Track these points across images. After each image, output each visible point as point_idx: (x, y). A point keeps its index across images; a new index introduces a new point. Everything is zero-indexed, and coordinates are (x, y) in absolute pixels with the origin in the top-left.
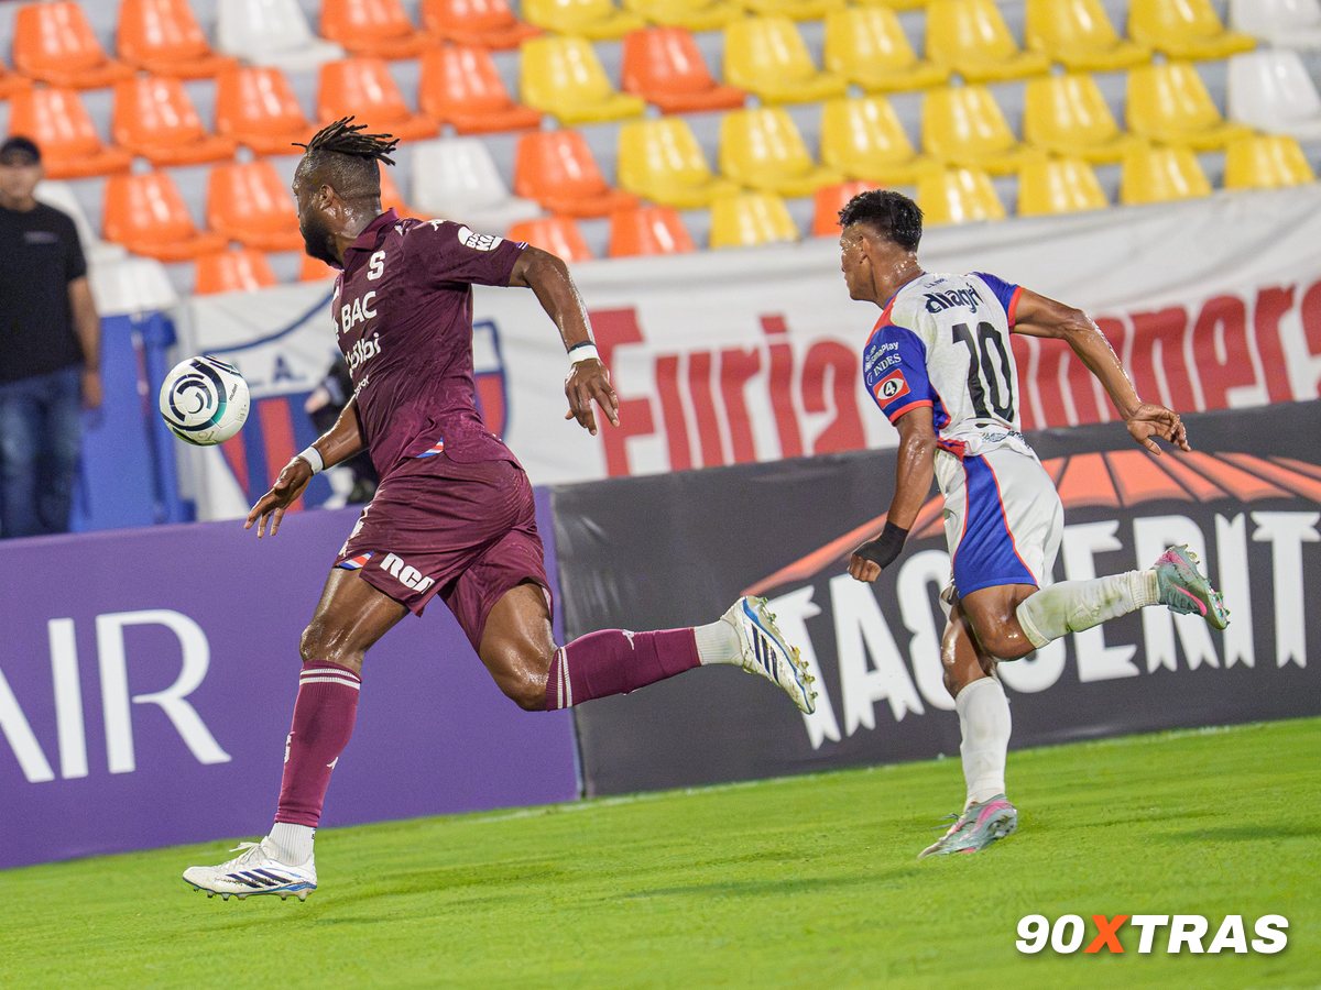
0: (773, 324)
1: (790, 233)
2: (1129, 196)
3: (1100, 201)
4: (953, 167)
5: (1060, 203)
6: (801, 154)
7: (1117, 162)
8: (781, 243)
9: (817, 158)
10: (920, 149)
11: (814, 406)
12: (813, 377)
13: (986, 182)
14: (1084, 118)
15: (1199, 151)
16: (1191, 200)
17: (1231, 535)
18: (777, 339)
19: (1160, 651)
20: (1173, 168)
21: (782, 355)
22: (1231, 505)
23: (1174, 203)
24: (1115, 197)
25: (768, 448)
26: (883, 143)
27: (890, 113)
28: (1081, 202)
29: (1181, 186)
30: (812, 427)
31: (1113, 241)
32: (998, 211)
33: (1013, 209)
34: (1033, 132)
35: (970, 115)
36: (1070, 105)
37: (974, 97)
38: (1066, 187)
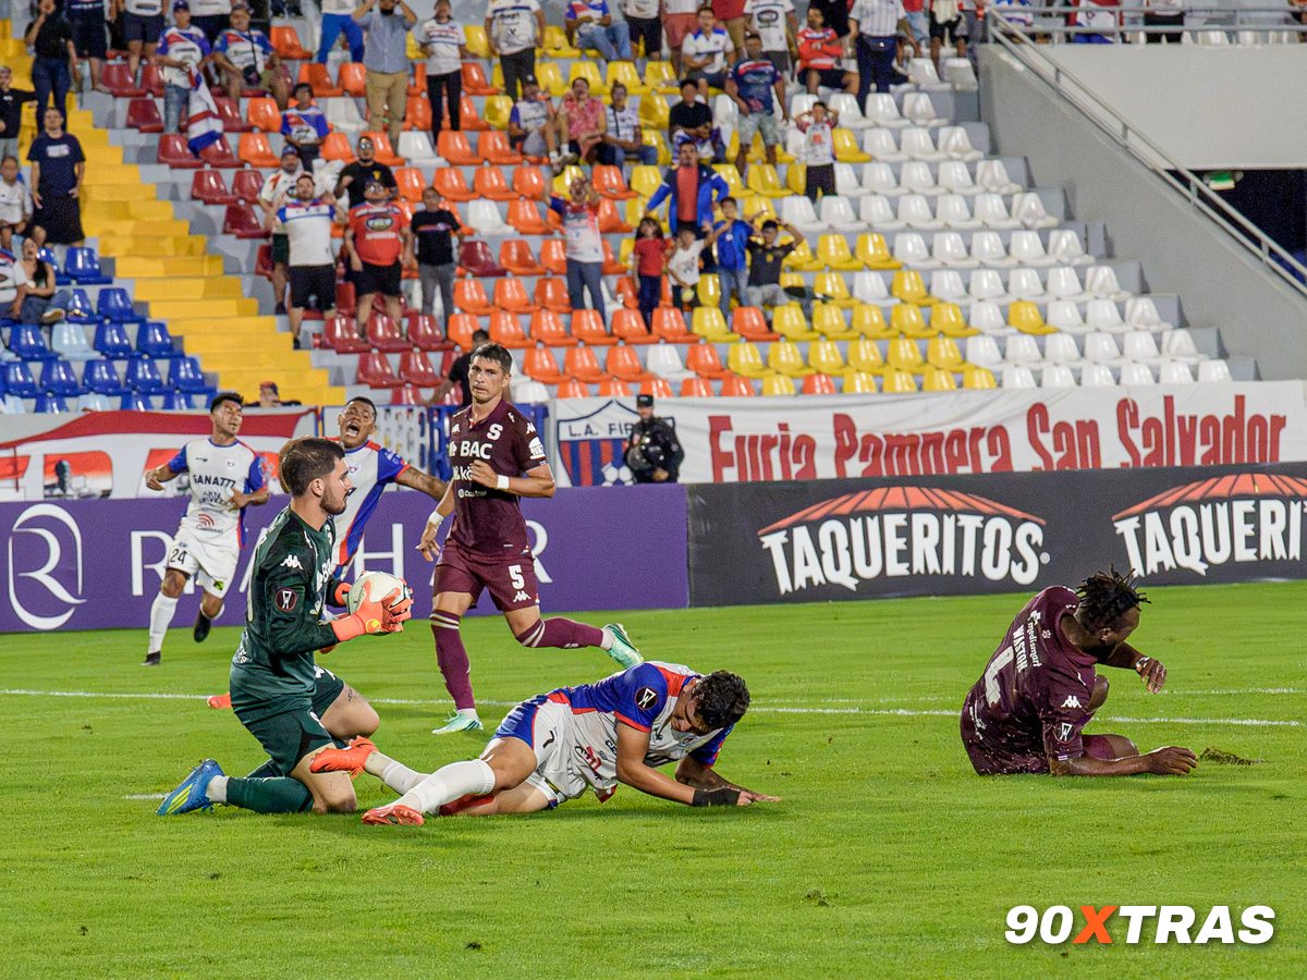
0: (783, 427)
1: (793, 392)
2: (925, 387)
3: (915, 389)
4: (859, 371)
5: (899, 388)
6: (800, 361)
7: (922, 375)
8: (789, 395)
9: (807, 364)
10: (846, 363)
11: (797, 461)
12: (797, 450)
13: (871, 377)
14: (911, 356)
15: (954, 373)
16: (950, 391)
17: (949, 522)
18: (784, 433)
19: (918, 566)
20: (943, 378)
21: (786, 439)
22: (950, 511)
23: (943, 392)
24: (920, 388)
25: (777, 475)
26: (832, 359)
27: (835, 347)
28: (907, 388)
29: (946, 386)
30: (795, 468)
31: (917, 405)
32: (875, 390)
33: (881, 389)
34: (890, 359)
35: (867, 351)
36: (906, 350)
37: (868, 344)
38: (902, 382)
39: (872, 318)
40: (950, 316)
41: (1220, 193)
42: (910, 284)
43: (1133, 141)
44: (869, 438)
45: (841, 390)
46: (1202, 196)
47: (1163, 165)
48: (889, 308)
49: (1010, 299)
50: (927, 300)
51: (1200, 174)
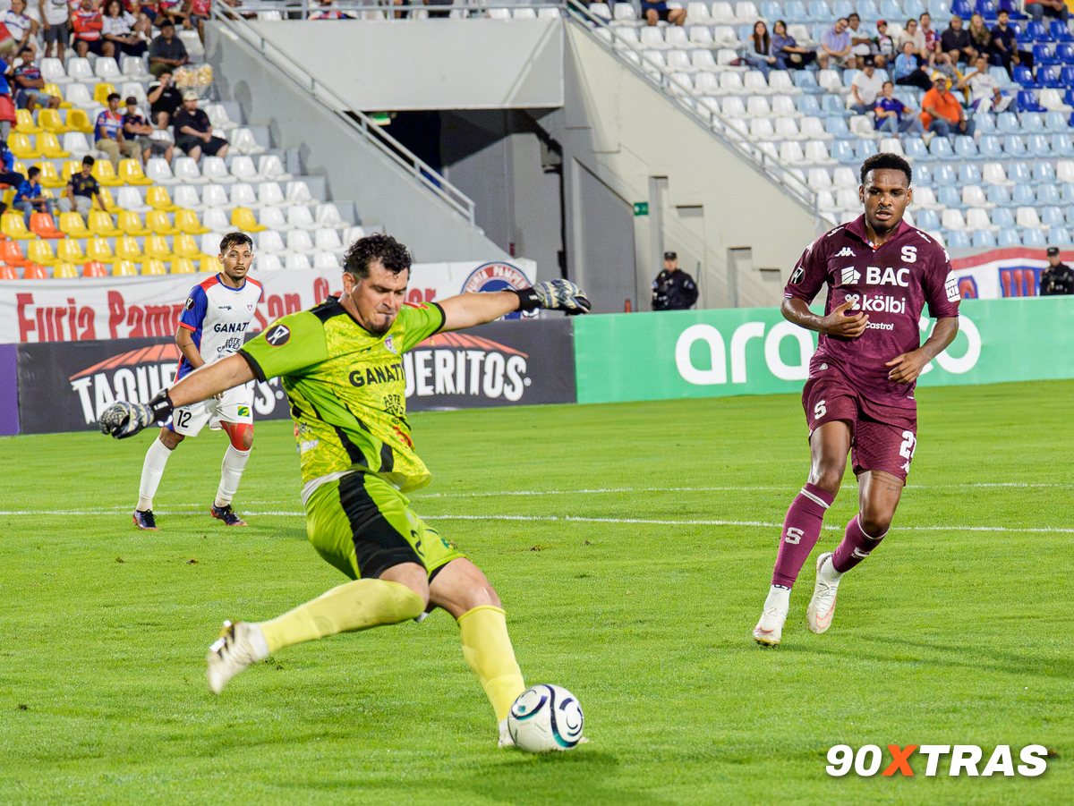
0: (71, 301)
1: (77, 275)
2: (172, 271)
3: (165, 272)
4: (123, 259)
5: (153, 272)
6: (80, 253)
7: (169, 262)
8: (75, 278)
9: (85, 254)
10: (114, 254)
11: (81, 325)
12: (81, 318)
13: (133, 264)
14: (161, 248)
15: (193, 260)
16: (190, 274)
18: (72, 305)
20: (185, 264)
21: (73, 309)
23: (186, 274)
24: (169, 271)
25: (67, 337)
26: (104, 251)
27: (106, 242)
28: (159, 272)
29: (188, 270)
30: (80, 331)
31: (167, 285)
32: (136, 273)
33: (140, 272)
34: (146, 250)
35: (129, 245)
36: (157, 244)
37: (130, 240)
38: (155, 267)
39: (131, 221)
40: (188, 219)
41: (384, 127)
42: (159, 195)
43: (319, 90)
44: (134, 309)
45: (110, 274)
46: (370, 129)
47: (341, 108)
48: (144, 214)
49: (231, 206)
50: (171, 206)
51: (367, 113)
